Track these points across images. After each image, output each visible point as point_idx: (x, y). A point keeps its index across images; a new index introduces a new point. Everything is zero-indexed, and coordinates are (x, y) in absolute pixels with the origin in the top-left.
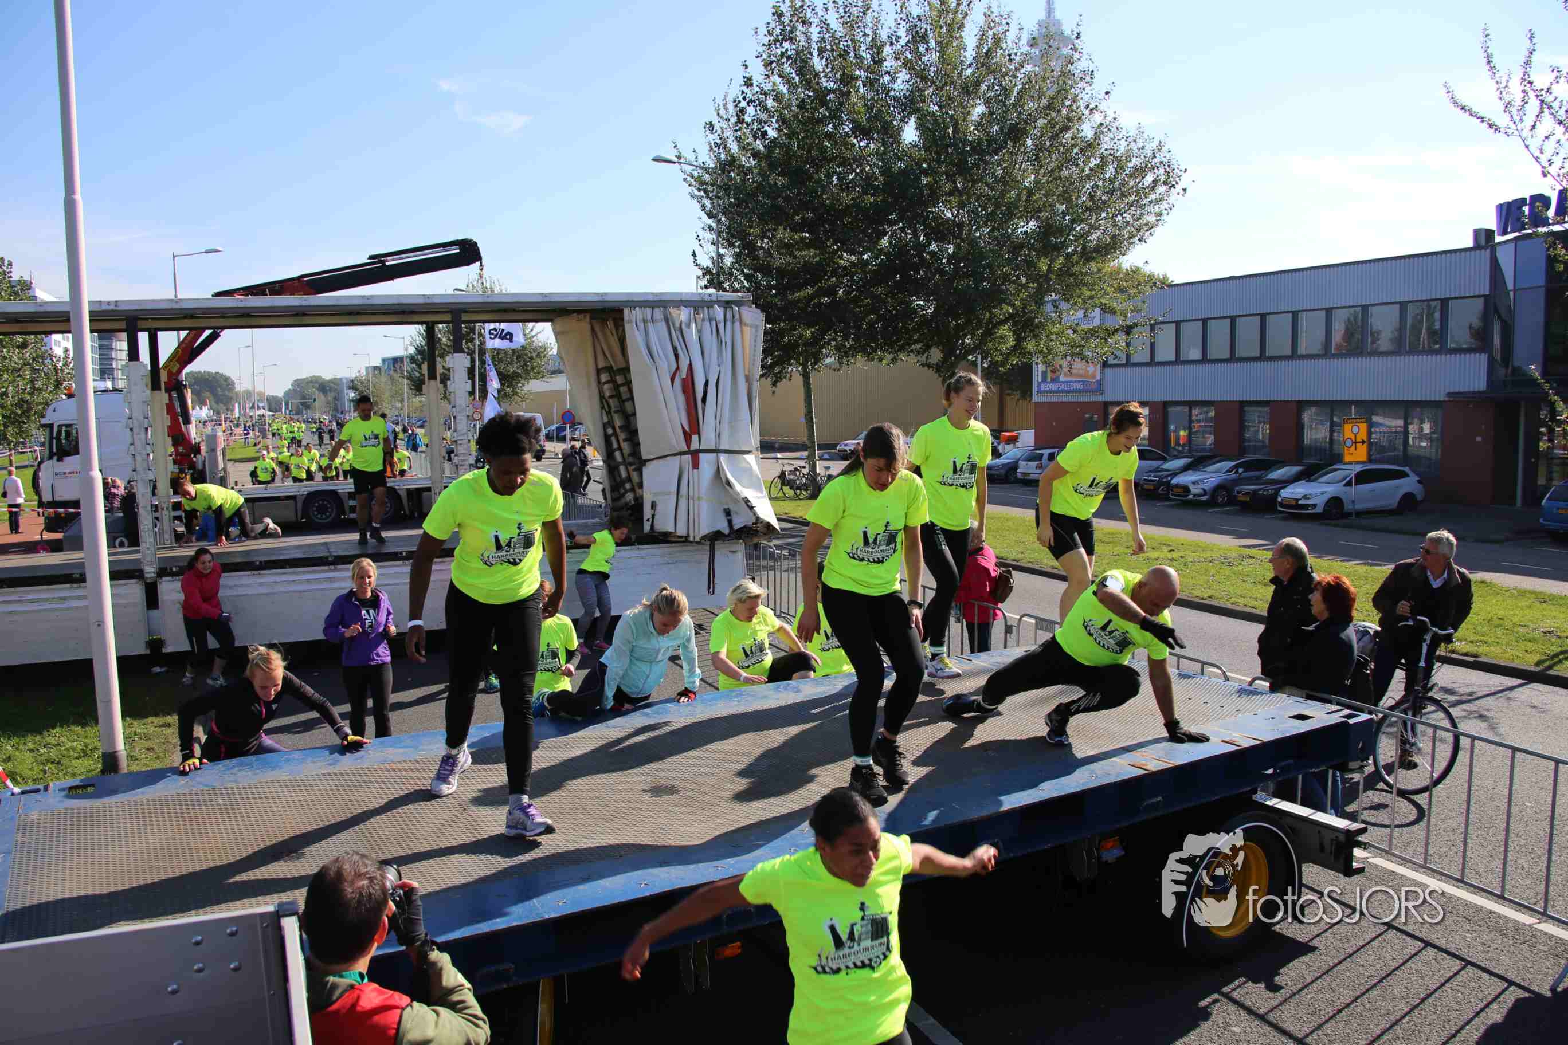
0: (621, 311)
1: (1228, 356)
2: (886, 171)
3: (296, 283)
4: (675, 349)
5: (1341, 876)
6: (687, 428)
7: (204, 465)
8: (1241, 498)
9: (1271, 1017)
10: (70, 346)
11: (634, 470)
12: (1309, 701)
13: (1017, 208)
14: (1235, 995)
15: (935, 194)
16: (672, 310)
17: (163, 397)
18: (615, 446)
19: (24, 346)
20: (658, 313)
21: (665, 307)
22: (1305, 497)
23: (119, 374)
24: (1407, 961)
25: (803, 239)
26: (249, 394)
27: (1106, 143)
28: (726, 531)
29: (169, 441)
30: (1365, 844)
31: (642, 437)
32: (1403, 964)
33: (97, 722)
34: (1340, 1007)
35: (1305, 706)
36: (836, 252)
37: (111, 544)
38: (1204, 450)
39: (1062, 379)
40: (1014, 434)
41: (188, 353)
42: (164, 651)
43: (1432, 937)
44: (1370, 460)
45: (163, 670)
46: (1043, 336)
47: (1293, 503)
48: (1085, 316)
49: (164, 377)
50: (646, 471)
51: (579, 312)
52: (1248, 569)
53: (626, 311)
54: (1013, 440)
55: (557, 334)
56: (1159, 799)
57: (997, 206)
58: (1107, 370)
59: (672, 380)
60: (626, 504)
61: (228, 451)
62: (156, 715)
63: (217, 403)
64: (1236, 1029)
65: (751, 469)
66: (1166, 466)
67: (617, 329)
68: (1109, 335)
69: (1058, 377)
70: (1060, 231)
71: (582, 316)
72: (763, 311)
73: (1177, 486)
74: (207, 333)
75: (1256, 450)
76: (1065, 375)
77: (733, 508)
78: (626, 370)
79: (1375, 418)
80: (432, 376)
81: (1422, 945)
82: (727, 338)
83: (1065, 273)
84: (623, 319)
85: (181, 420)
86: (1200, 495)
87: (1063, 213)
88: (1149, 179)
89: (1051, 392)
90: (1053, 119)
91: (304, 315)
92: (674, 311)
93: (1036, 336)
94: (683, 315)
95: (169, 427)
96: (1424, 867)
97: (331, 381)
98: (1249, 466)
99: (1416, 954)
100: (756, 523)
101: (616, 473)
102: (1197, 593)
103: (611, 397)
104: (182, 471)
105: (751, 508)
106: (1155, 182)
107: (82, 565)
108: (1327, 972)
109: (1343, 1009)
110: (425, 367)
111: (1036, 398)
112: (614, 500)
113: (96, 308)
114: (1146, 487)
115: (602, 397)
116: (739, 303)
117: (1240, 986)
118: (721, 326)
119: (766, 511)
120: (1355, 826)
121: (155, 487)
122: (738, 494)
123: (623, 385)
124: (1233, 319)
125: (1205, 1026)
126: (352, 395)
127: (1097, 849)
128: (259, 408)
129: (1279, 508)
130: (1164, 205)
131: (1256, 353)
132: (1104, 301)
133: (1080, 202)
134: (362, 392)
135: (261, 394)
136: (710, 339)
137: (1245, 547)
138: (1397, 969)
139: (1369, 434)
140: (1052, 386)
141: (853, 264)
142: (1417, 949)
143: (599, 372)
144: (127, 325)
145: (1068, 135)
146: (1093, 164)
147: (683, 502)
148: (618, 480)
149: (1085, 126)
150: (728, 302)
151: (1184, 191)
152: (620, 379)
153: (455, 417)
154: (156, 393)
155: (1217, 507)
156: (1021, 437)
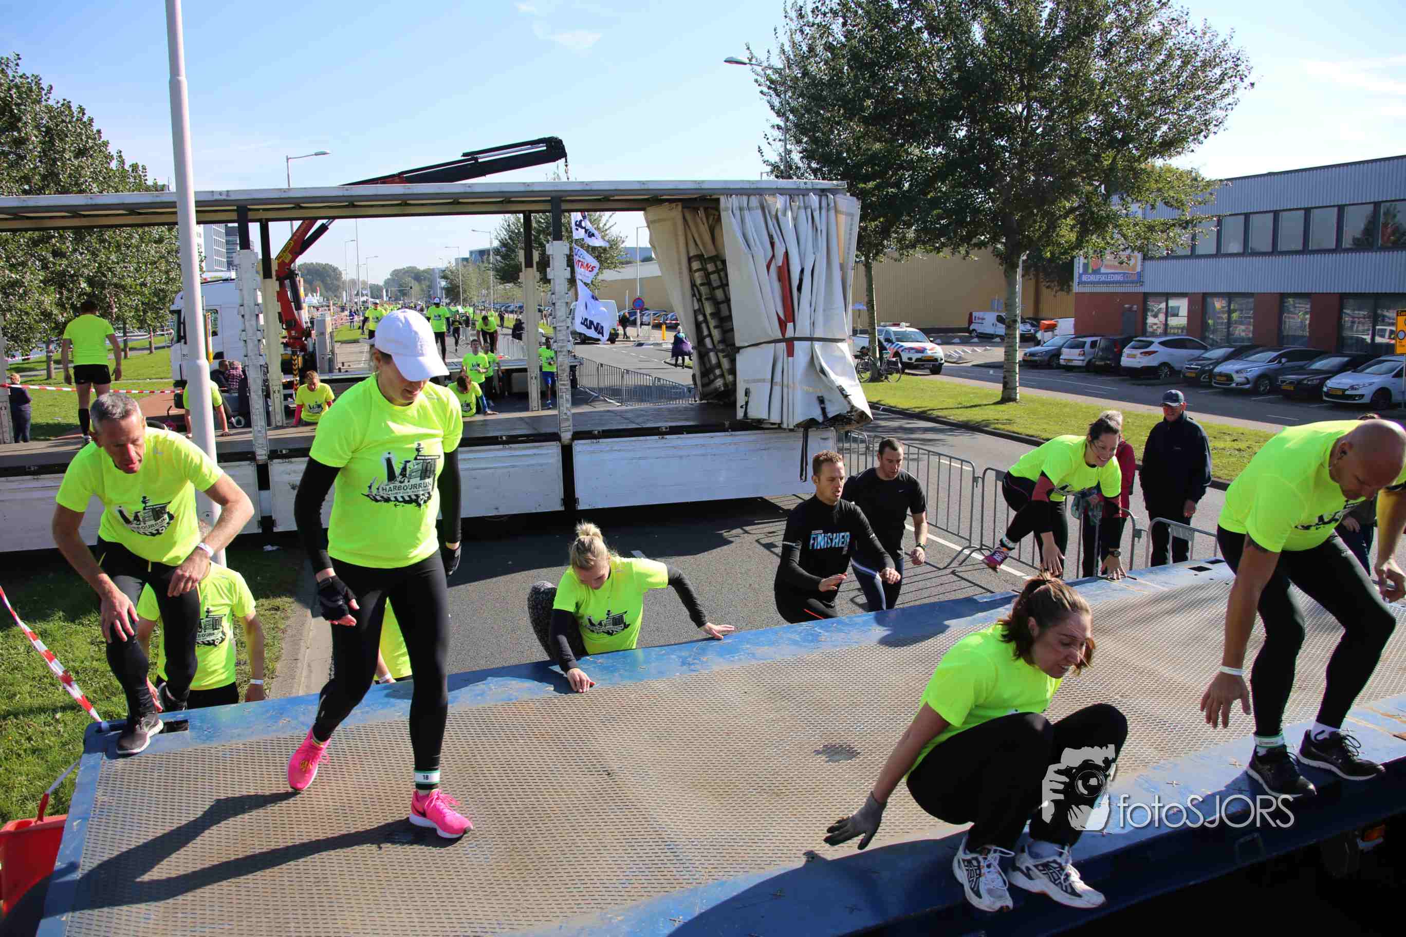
0: (718, 201)
1: (1270, 250)
4: (771, 239)
6: (782, 316)
7: (314, 347)
8: (1284, 387)
11: (726, 357)
16: (767, 198)
17: (273, 285)
18: (706, 333)
20: (754, 201)
21: (760, 195)
22: (1352, 388)
26: (354, 283)
28: (820, 419)
29: (281, 325)
31: (736, 324)
38: (1242, 339)
39: (1105, 270)
40: (1052, 322)
41: (300, 244)
42: (275, 530)
45: (275, 548)
47: (1340, 393)
49: (275, 267)
50: (739, 358)
51: (671, 201)
53: (722, 200)
54: (1052, 328)
55: (650, 224)
58: (1148, 263)
59: (768, 267)
60: (716, 389)
61: (335, 334)
63: (327, 290)
65: (844, 357)
66: (1207, 355)
67: (710, 218)
69: (1099, 269)
71: (674, 205)
72: (858, 199)
73: (1220, 374)
75: (1295, 339)
76: (1106, 266)
77: (827, 396)
78: (719, 259)
80: (529, 264)
82: (822, 226)
84: (717, 209)
85: (293, 305)
86: (1242, 384)
88: (1217, 72)
89: (1099, 283)
92: (769, 199)
94: (779, 203)
95: (279, 313)
98: (1292, 356)
100: (850, 411)
101: (706, 359)
103: (702, 284)
104: (293, 353)
105: (846, 396)
106: (1222, 76)
111: (1076, 288)
112: (703, 386)
114: (1188, 375)
115: (693, 285)
116: (835, 191)
118: (816, 213)
119: (859, 400)
121: (266, 372)
122: (831, 382)
123: (713, 273)
124: (1276, 213)
126: (443, 283)
128: (363, 295)
129: (1325, 398)
131: (1300, 247)
134: (452, 281)
135: (364, 283)
136: (806, 229)
140: (1093, 278)
143: (690, 260)
144: (238, 215)
145: (1140, 30)
146: (1160, 58)
147: (777, 390)
148: (708, 366)
149: (1154, 21)
150: (823, 190)
151: (1252, 84)
152: (710, 267)
153: (554, 304)
154: (268, 280)
155: (1262, 395)
156: (1059, 325)
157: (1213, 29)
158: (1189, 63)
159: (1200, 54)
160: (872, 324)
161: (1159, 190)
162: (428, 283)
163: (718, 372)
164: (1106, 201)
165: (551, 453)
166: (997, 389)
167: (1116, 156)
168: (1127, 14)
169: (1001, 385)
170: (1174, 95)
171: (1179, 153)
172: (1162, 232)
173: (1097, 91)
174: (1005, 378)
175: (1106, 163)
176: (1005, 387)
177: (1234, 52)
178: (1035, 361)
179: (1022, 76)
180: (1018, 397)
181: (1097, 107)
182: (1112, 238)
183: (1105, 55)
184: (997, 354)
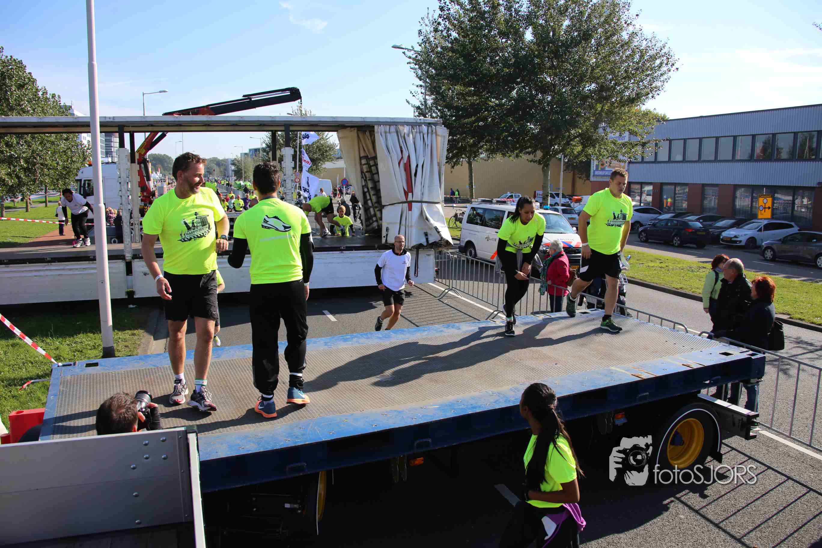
0: (374, 127)
2: (516, 56)
3: (205, 109)
4: (401, 148)
5: (744, 439)
6: (406, 189)
9: (701, 512)
10: (90, 139)
11: (378, 210)
12: (731, 346)
13: (585, 76)
14: (682, 499)
15: (541, 68)
16: (400, 127)
17: (136, 167)
18: (368, 197)
19: (67, 139)
20: (393, 129)
21: (396, 125)
22: (736, 237)
23: (114, 154)
24: (777, 486)
25: (470, 91)
27: (636, 42)
28: (425, 244)
30: (757, 423)
31: (383, 193)
32: (775, 488)
33: (100, 332)
34: (739, 509)
35: (728, 348)
36: (488, 98)
37: (109, 242)
39: (607, 169)
40: (580, 197)
41: (150, 144)
42: (135, 297)
43: (792, 475)
44: (772, 218)
45: (134, 306)
46: (597, 146)
47: (729, 240)
48: (620, 135)
49: (137, 156)
50: (384, 211)
51: (351, 127)
52: (702, 274)
53: (376, 127)
54: (579, 201)
55: (340, 138)
56: (648, 393)
57: (575, 76)
58: (630, 165)
59: (399, 164)
60: (373, 228)
62: (130, 329)
63: (164, 170)
64: (682, 517)
65: (439, 212)
67: (371, 136)
68: (633, 147)
69: (605, 168)
70: (608, 89)
71: (352, 129)
72: (448, 128)
74: (160, 134)
75: (710, 209)
77: (429, 232)
78: (375, 158)
79: (776, 195)
81: (786, 479)
82: (428, 142)
83: (610, 112)
84: (374, 132)
85: (146, 179)
87: (610, 80)
88: (658, 62)
89: (605, 176)
90: (606, 29)
91: (209, 125)
92: (401, 128)
93: (594, 147)
94: (405, 130)
95: (140, 182)
96: (789, 437)
97: (222, 160)
98: (705, 219)
99: (782, 483)
100: (441, 240)
101: (368, 211)
102: (673, 285)
103: (366, 172)
105: (439, 232)
106: (661, 64)
107: (94, 252)
108: (733, 490)
109: (741, 510)
110: (270, 154)
111: (592, 179)
112: (367, 226)
113: (103, 120)
115: (362, 172)
116: (435, 124)
117: (685, 494)
118: (425, 136)
119: (446, 234)
120: (753, 413)
121: (131, 213)
122: (431, 224)
123: (373, 166)
124: (701, 139)
125: (666, 514)
126: (233, 168)
127: (613, 419)
129: (721, 242)
130: (665, 77)
132: (630, 128)
133: (620, 74)
134: (238, 166)
136: (419, 143)
137: (701, 262)
138: (771, 490)
139: (773, 203)
140: (601, 173)
141: (497, 105)
142: (783, 481)
143: (361, 158)
144: (119, 129)
145: (615, 38)
146: (628, 53)
147: (403, 228)
148: (369, 215)
149: (624, 33)
150: (429, 124)
151: (677, 69)
152: (372, 163)
153: (285, 180)
154: (133, 164)
157: (656, 38)
158: (643, 56)
159: (650, 52)
160: (472, 196)
161: (624, 125)
162: (224, 167)
163: (374, 219)
164: (595, 130)
177: (667, 51)
183: (596, 51)
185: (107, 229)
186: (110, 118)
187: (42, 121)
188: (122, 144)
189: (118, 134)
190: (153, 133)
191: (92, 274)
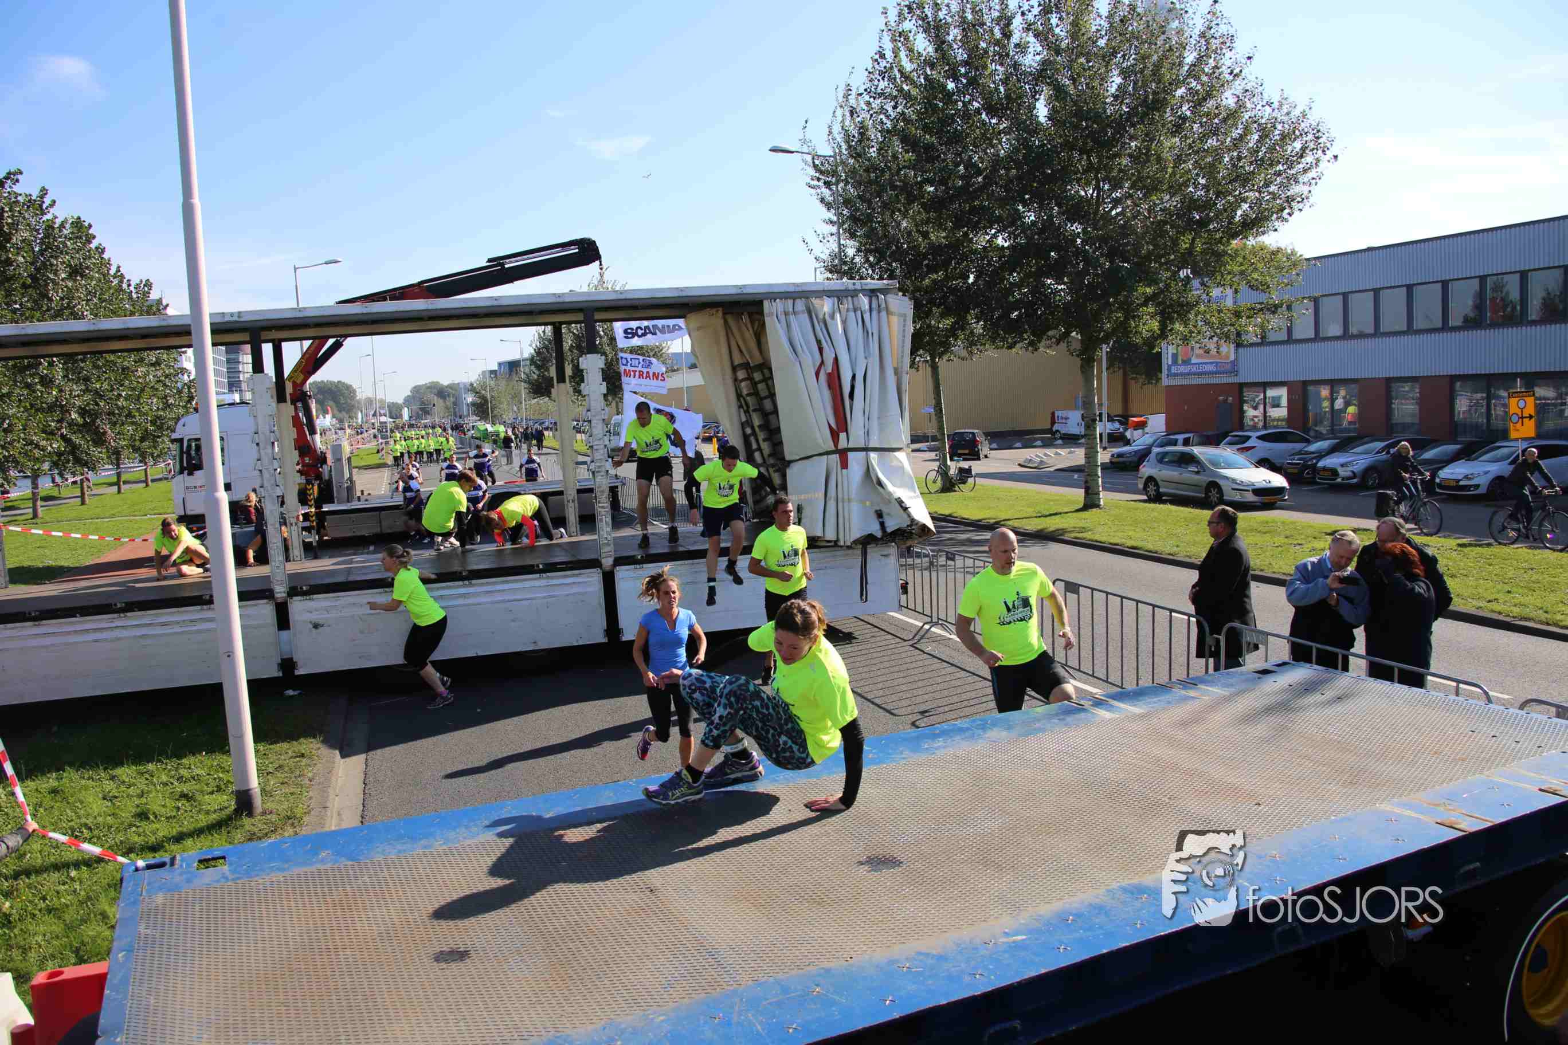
0: (761, 304)
1: (1371, 331)
3: (417, 289)
4: (819, 344)
6: (834, 427)
7: (330, 475)
11: (777, 472)
16: (813, 300)
17: (288, 409)
18: (755, 445)
20: (800, 305)
21: (807, 298)
22: (1466, 477)
23: (244, 386)
26: (370, 402)
27: (1250, 110)
28: (879, 534)
29: (296, 453)
31: (785, 436)
33: (228, 749)
38: (1346, 430)
39: (1194, 360)
40: (1142, 419)
41: (312, 362)
42: (297, 672)
44: (1539, 436)
45: (296, 692)
46: (1191, 316)
47: (1453, 484)
48: (1236, 291)
49: (289, 388)
50: (790, 473)
51: (712, 305)
53: (765, 304)
54: (1142, 425)
55: (692, 333)
58: (1241, 350)
59: (817, 375)
61: (352, 459)
63: (340, 411)
65: (902, 467)
66: (1310, 448)
67: (754, 322)
69: (1190, 359)
71: (714, 311)
72: (910, 298)
73: (1324, 469)
74: (331, 341)
75: (1404, 427)
76: (1198, 356)
77: (885, 509)
78: (766, 367)
79: (1539, 391)
80: (561, 378)
82: (873, 329)
84: (762, 314)
85: (306, 429)
86: (1349, 478)
88: (1298, 145)
89: (1188, 374)
91: (432, 319)
92: (815, 302)
94: (826, 306)
95: (296, 441)
97: (449, 386)
100: (910, 525)
103: (748, 395)
104: (308, 482)
105: (905, 508)
106: (1304, 149)
107: (210, 583)
111: (1165, 381)
112: (755, 503)
113: (218, 320)
115: (739, 395)
116: (885, 291)
118: (867, 316)
119: (921, 513)
121: (283, 503)
122: (889, 494)
123: (762, 381)
124: (1376, 292)
126: (470, 398)
128: (380, 415)
129: (1438, 490)
130: (1312, 174)
131: (1405, 329)
134: (480, 395)
135: (382, 402)
136: (856, 332)
139: (1536, 407)
140: (1182, 369)
143: (735, 369)
144: (251, 336)
145: (1211, 104)
146: (1236, 133)
147: (832, 504)
149: (1228, 94)
150: (873, 291)
151: (1336, 157)
152: (756, 376)
153: (589, 421)
154: (281, 405)
155: (1368, 489)
156: (1149, 423)
157: (1290, 100)
158: (1267, 136)
159: (1279, 127)
160: (941, 428)
161: (1242, 273)
162: (452, 399)
164: (1185, 286)
165: (591, 581)
166: (1078, 495)
167: (1193, 240)
168: (1199, 87)
169: (1081, 492)
170: (1253, 173)
171: (1264, 233)
172: (1248, 317)
173: (1170, 170)
174: (1086, 482)
175: (1184, 246)
176: (1087, 493)
177: (1314, 124)
178: (1124, 463)
179: (1089, 158)
180: (1102, 503)
181: (1171, 187)
182: (1195, 327)
183: (1176, 131)
184: (1077, 456)
185: (234, 535)
186: (232, 315)
187: (96, 328)
188: (258, 366)
189: (249, 346)
190: (317, 341)
191: (208, 630)
